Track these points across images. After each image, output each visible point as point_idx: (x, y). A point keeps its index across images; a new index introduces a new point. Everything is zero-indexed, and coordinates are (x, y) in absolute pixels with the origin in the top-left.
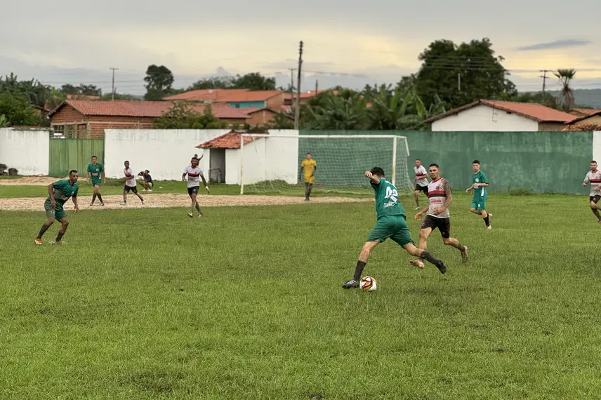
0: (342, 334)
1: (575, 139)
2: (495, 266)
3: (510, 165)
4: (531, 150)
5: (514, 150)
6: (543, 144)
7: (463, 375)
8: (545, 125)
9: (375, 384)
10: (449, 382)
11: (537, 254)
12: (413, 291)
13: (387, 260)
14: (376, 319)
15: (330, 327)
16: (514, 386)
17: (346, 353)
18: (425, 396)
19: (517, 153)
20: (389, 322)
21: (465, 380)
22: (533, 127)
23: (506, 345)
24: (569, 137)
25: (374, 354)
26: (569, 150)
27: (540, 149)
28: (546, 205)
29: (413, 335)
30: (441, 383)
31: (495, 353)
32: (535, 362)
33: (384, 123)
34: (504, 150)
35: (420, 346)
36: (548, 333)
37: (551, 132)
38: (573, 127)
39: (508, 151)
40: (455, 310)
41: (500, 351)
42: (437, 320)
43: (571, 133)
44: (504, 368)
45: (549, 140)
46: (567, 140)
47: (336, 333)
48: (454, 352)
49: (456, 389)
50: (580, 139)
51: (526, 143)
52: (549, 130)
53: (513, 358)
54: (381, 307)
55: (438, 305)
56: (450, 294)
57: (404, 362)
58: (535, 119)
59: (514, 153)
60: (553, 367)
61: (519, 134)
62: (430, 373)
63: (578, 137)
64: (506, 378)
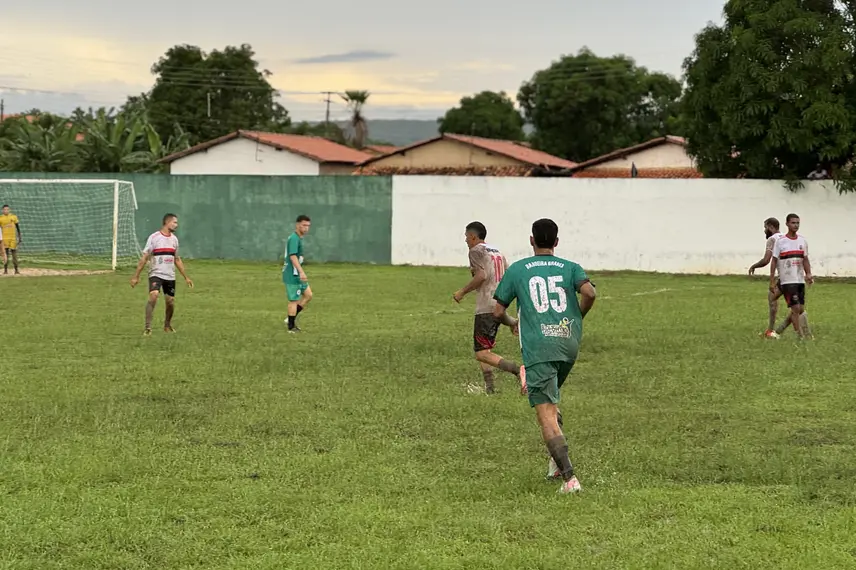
0: (28, 459)
1: (369, 187)
2: (254, 362)
3: (280, 223)
4: (309, 201)
5: (287, 201)
6: (324, 193)
7: (200, 511)
8: (328, 168)
9: (72, 530)
10: (180, 521)
11: (314, 346)
12: (136, 398)
13: (101, 355)
14: (80, 437)
15: (10, 450)
16: (272, 523)
17: (31, 486)
18: (144, 543)
19: (290, 206)
20: (99, 442)
21: (204, 518)
22: (312, 169)
23: (265, 469)
24: (360, 182)
25: (74, 486)
26: (361, 202)
27: (321, 200)
28: (330, 278)
29: (132, 458)
30: (169, 524)
31: (249, 480)
32: (303, 490)
33: (103, 163)
34: (271, 202)
35: (142, 474)
36: (321, 451)
37: (336, 176)
38: (365, 169)
39: (277, 202)
40: (195, 422)
41: (255, 477)
42: (168, 438)
43: (362, 178)
44: (259, 500)
45: (333, 187)
46: (358, 187)
47: (20, 459)
48: (190, 480)
49: (189, 531)
50: (375, 187)
51: (303, 191)
52: (334, 174)
53: (272, 486)
54: (88, 420)
55: (171, 416)
56: (189, 400)
57: (117, 497)
58: (313, 158)
59: (285, 205)
60: (325, 496)
61: (291, 178)
62: (154, 510)
63: (372, 184)
64: (261, 513)
